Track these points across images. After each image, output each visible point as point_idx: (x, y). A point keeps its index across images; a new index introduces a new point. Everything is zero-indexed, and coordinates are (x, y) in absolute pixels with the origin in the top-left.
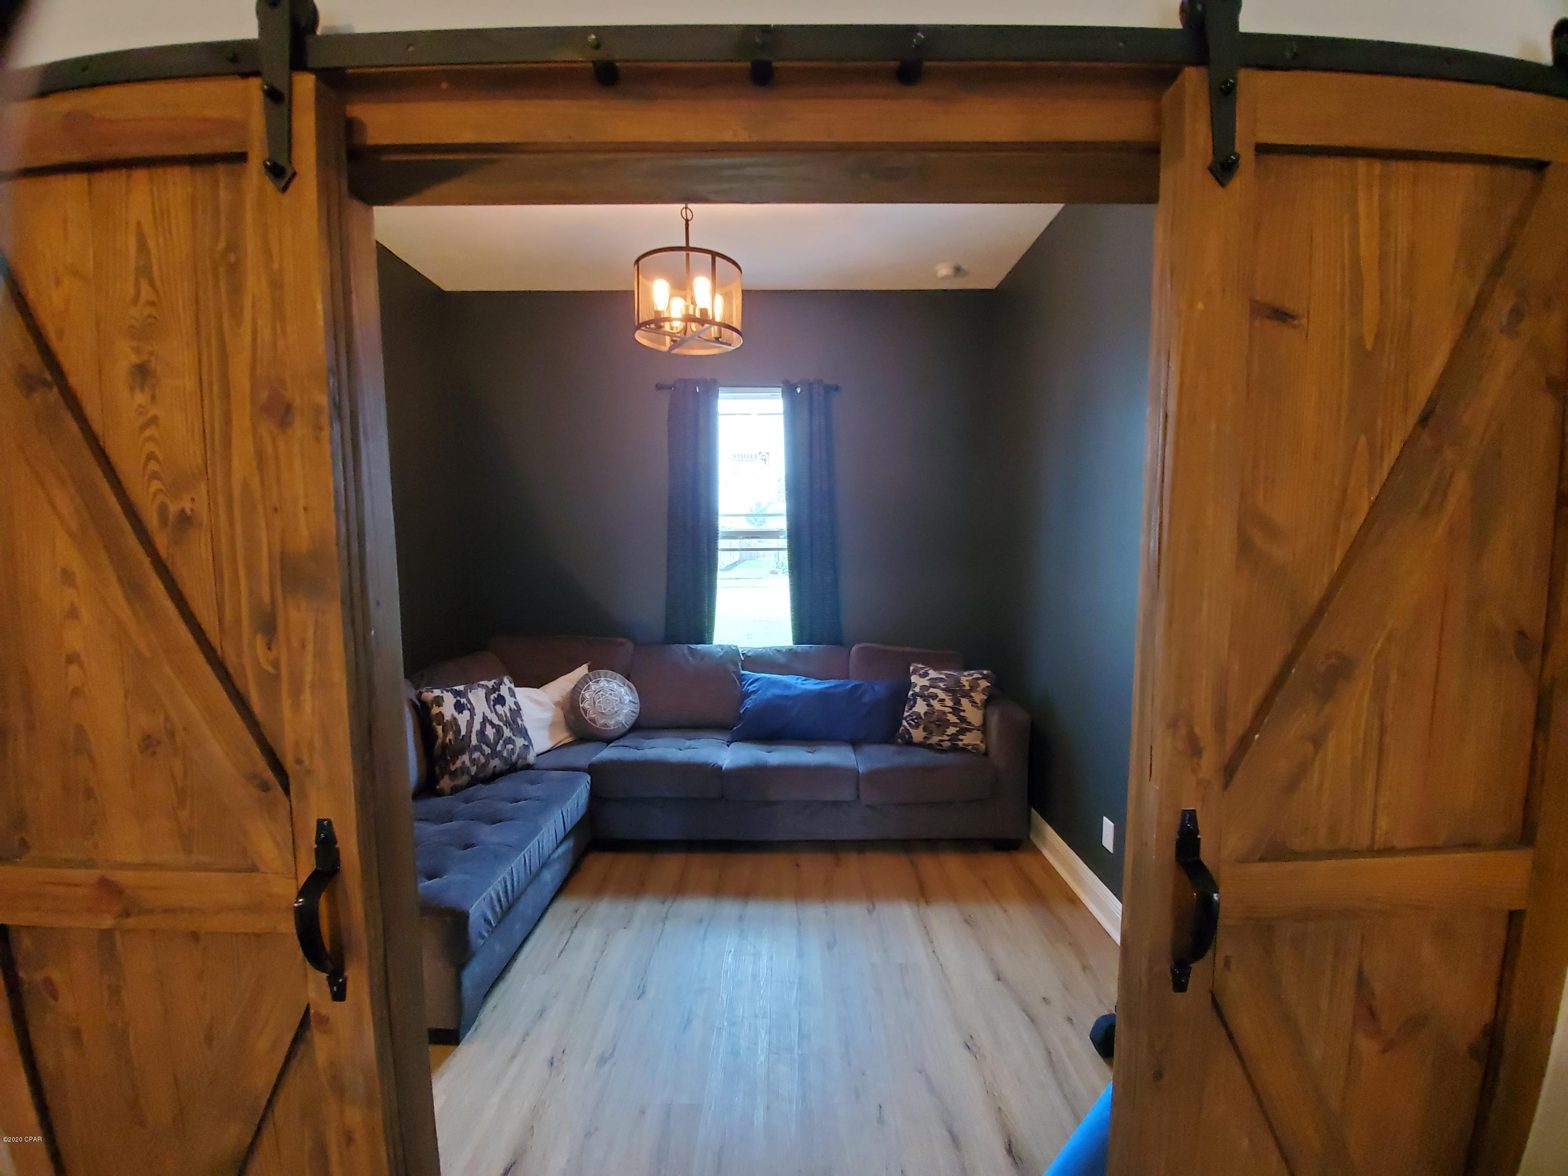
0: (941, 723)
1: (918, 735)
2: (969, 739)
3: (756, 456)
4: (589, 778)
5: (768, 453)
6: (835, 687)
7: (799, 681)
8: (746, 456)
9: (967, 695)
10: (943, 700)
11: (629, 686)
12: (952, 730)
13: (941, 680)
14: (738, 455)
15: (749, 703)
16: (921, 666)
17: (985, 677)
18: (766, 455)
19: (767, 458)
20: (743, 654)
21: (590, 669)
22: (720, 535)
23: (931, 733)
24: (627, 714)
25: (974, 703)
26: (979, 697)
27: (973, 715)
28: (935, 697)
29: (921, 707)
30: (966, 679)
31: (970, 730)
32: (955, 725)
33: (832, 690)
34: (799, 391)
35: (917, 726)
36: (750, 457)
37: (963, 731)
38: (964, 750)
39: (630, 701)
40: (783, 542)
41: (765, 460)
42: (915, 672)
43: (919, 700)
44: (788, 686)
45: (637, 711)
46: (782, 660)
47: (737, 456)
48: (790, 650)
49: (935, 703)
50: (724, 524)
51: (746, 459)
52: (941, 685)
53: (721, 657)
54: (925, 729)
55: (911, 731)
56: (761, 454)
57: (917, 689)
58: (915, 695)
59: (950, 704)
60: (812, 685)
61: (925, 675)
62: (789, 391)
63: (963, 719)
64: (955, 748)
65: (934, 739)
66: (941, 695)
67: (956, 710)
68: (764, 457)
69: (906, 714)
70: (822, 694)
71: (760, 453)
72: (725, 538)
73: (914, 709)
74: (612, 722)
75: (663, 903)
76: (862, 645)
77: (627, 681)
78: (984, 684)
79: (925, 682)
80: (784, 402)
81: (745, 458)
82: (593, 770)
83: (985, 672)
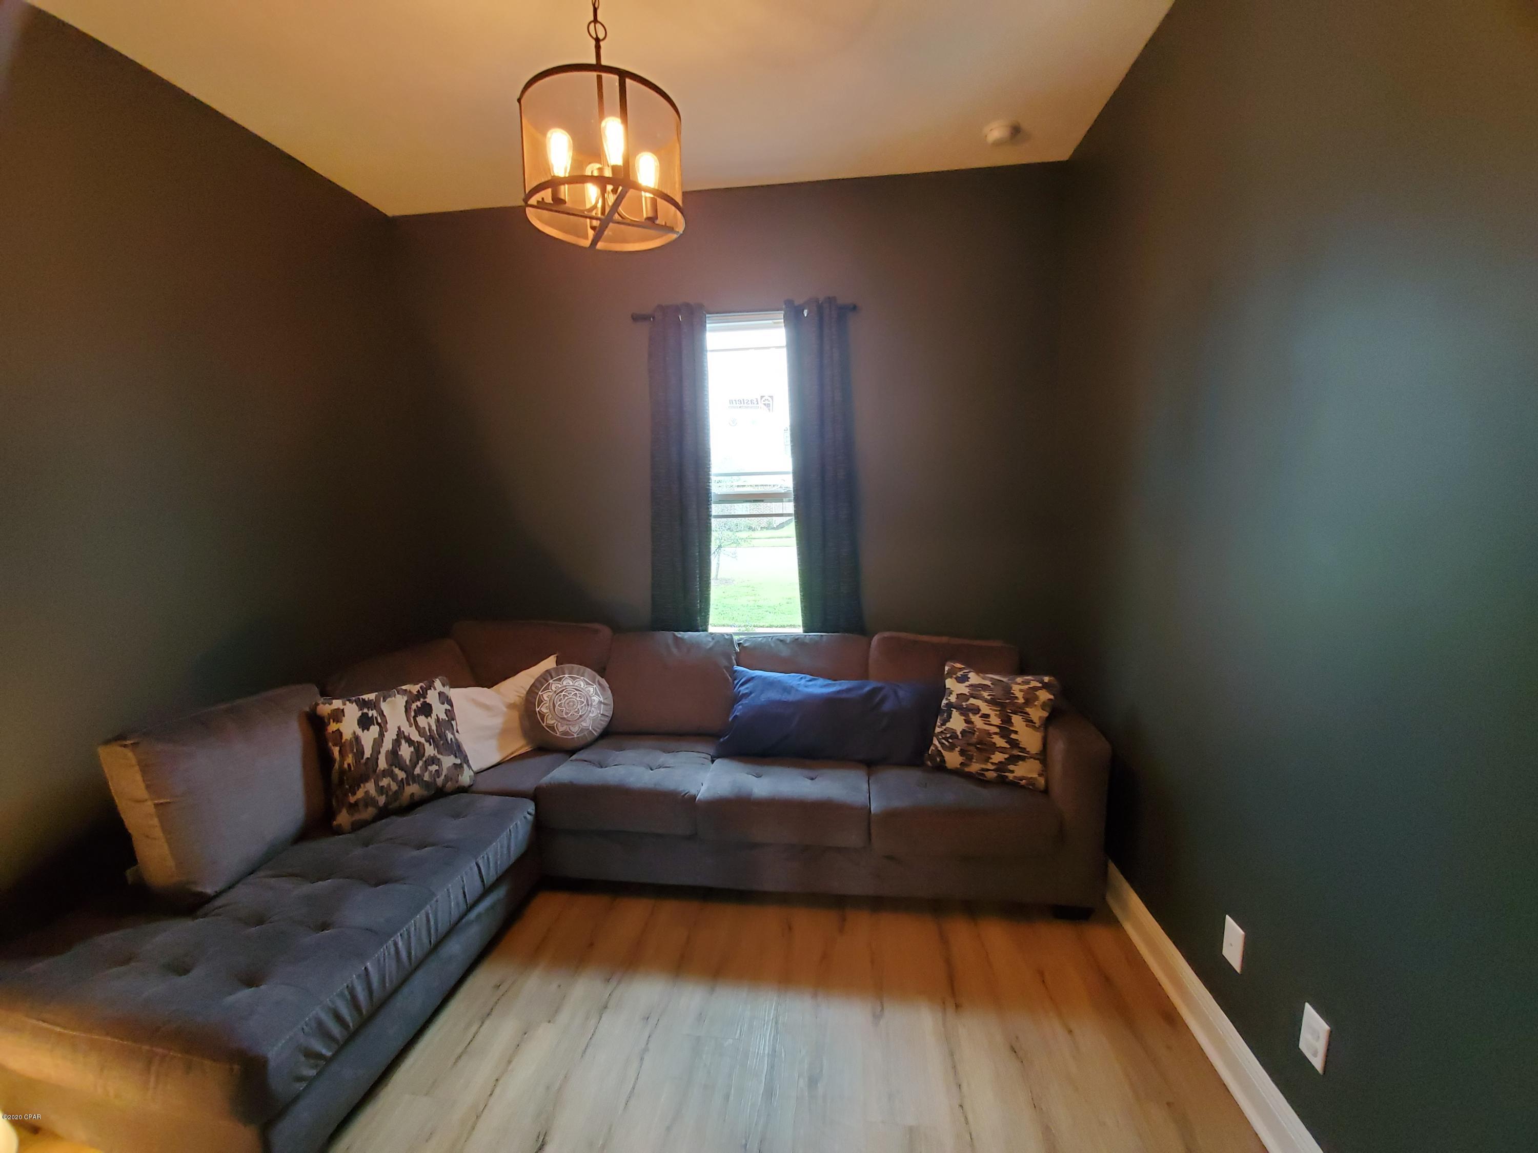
0: (985, 747)
1: (953, 759)
2: (1024, 770)
3: (757, 401)
4: (531, 807)
5: (772, 397)
6: (848, 690)
7: (803, 681)
8: (745, 402)
9: (1020, 710)
10: (986, 716)
11: (600, 684)
12: (998, 757)
13: (985, 687)
14: (735, 400)
15: (739, 710)
16: (958, 665)
17: (1045, 686)
18: (770, 399)
19: (770, 402)
20: (739, 644)
21: (558, 663)
22: (713, 498)
23: (970, 758)
24: (594, 720)
25: (1029, 722)
26: (1037, 714)
27: (1029, 739)
28: (976, 710)
29: (957, 723)
30: (1019, 687)
31: (1023, 759)
32: (1002, 750)
33: (844, 696)
34: (805, 313)
35: (951, 748)
36: (750, 402)
37: (1014, 759)
38: (1015, 785)
39: (600, 702)
40: (789, 507)
41: (768, 405)
42: (951, 674)
43: (955, 713)
44: (787, 689)
45: (610, 714)
46: (785, 652)
47: (734, 402)
48: (796, 641)
49: (976, 719)
50: (717, 487)
52: (985, 694)
53: (711, 649)
54: (962, 753)
55: (944, 753)
56: (763, 399)
57: (953, 699)
58: (950, 705)
59: (995, 720)
60: (819, 687)
61: (963, 679)
62: (794, 317)
63: (1014, 744)
64: (1002, 781)
65: (975, 767)
66: (985, 708)
67: (1005, 730)
68: (767, 402)
69: (938, 730)
70: (830, 702)
71: (762, 397)
72: (716, 503)
73: (948, 725)
74: (575, 729)
75: (608, 980)
76: (887, 634)
77: (598, 678)
78: (1044, 696)
79: (962, 689)
80: (787, 332)
81: (744, 404)
82: (537, 796)
83: (1046, 679)
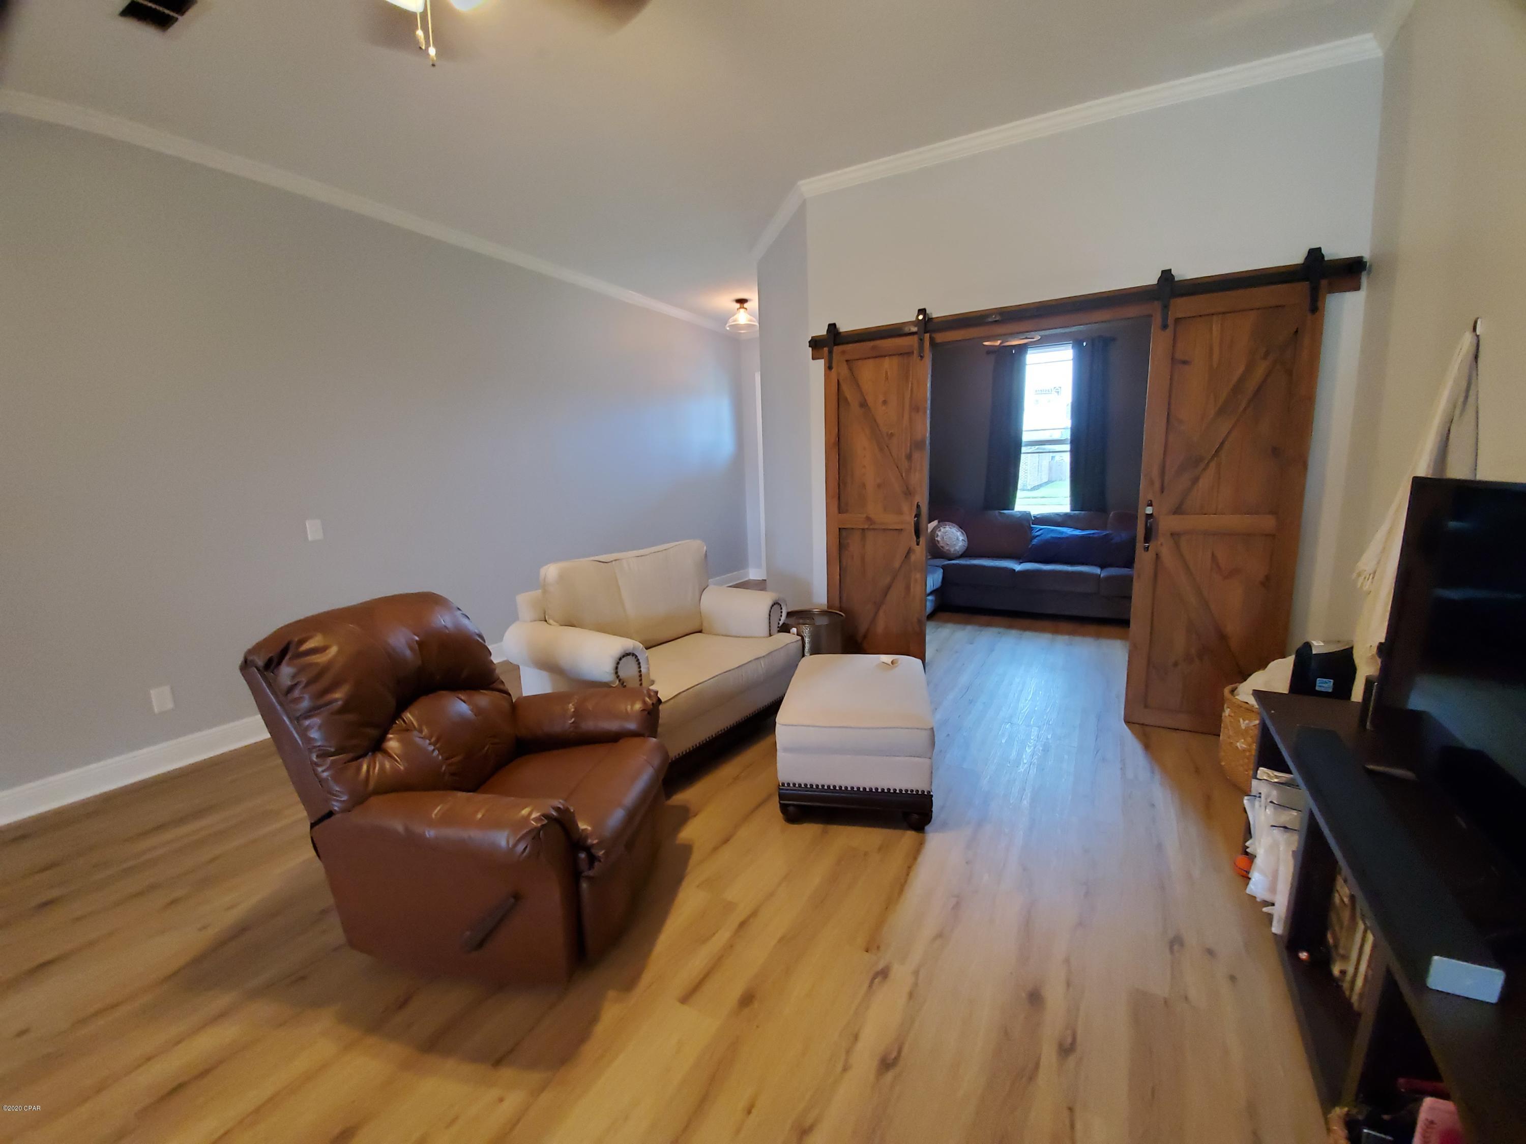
3: (1051, 390)
4: (942, 570)
5: (1060, 388)
6: (1093, 534)
7: (1069, 530)
11: (962, 532)
15: (1035, 541)
19: (1059, 391)
20: (1034, 517)
21: (939, 522)
22: (1023, 444)
24: (961, 546)
33: (1091, 535)
34: (1085, 344)
36: (1047, 391)
39: (963, 540)
40: (1067, 447)
44: (1062, 533)
45: (966, 545)
46: (1060, 520)
47: (1038, 391)
48: (1066, 515)
50: (1026, 437)
51: (1045, 392)
53: (1020, 517)
60: (1078, 532)
62: (1077, 344)
68: (1057, 390)
70: (1083, 537)
71: (1055, 388)
72: (1026, 445)
74: (952, 550)
76: (1118, 511)
77: (961, 529)
80: (1074, 352)
82: (944, 568)
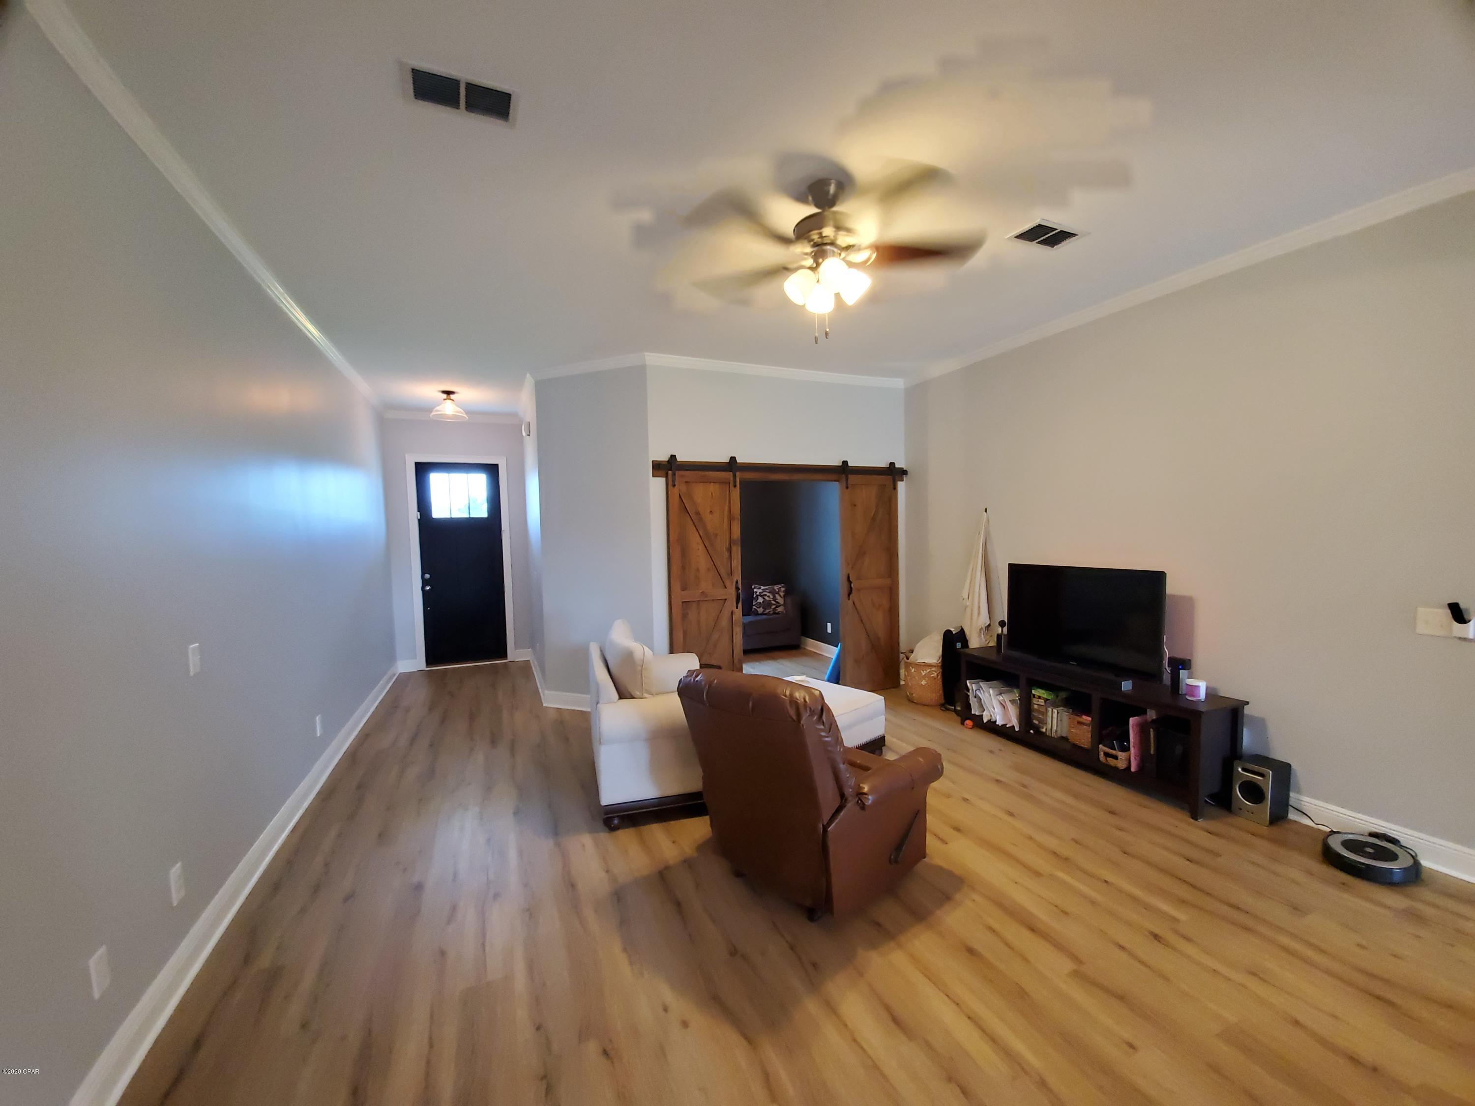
0: (770, 604)
1: (760, 610)
2: (780, 609)
9: (778, 593)
10: (769, 596)
12: (774, 607)
13: (767, 589)
16: (757, 585)
17: (783, 587)
23: (765, 609)
25: (780, 596)
26: (782, 594)
27: (781, 600)
28: (766, 595)
29: (760, 600)
30: (776, 587)
31: (780, 606)
32: (774, 604)
35: (759, 607)
37: (777, 607)
38: (778, 613)
42: (755, 588)
43: (759, 597)
49: (766, 598)
52: (767, 591)
54: (763, 608)
55: (758, 609)
57: (758, 594)
58: (757, 596)
59: (771, 597)
61: (760, 588)
63: (778, 602)
64: (775, 613)
65: (767, 611)
66: (768, 594)
67: (775, 599)
69: (754, 604)
73: (758, 601)
78: (783, 589)
79: (760, 591)
83: (782, 585)
